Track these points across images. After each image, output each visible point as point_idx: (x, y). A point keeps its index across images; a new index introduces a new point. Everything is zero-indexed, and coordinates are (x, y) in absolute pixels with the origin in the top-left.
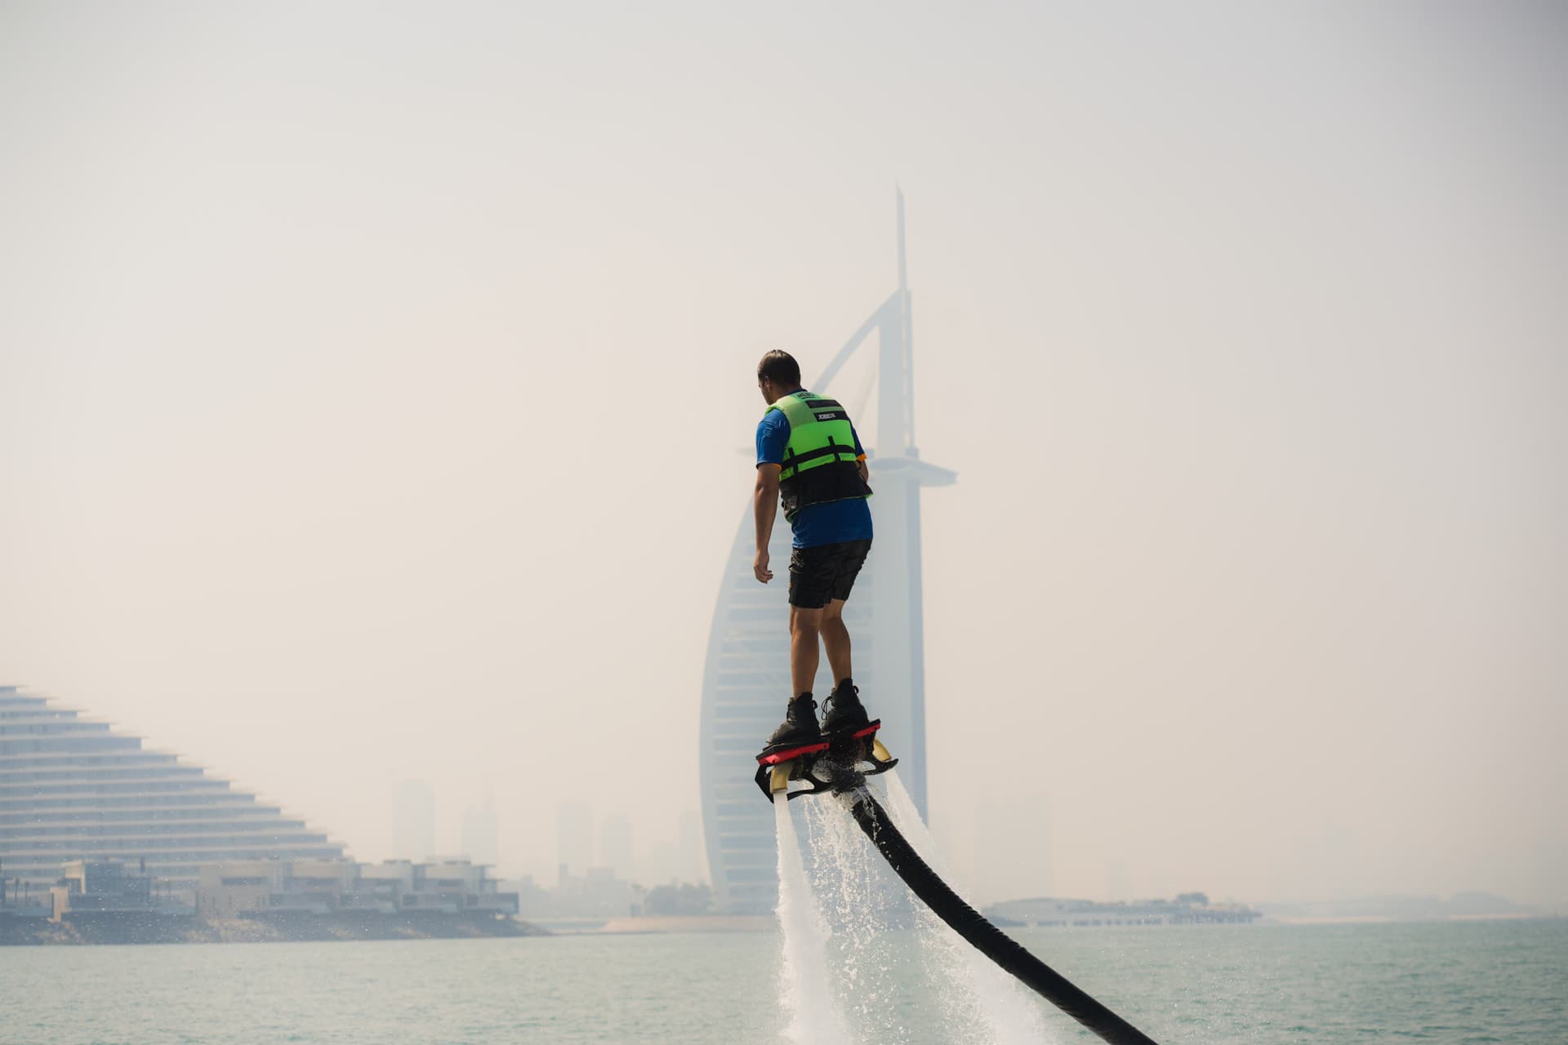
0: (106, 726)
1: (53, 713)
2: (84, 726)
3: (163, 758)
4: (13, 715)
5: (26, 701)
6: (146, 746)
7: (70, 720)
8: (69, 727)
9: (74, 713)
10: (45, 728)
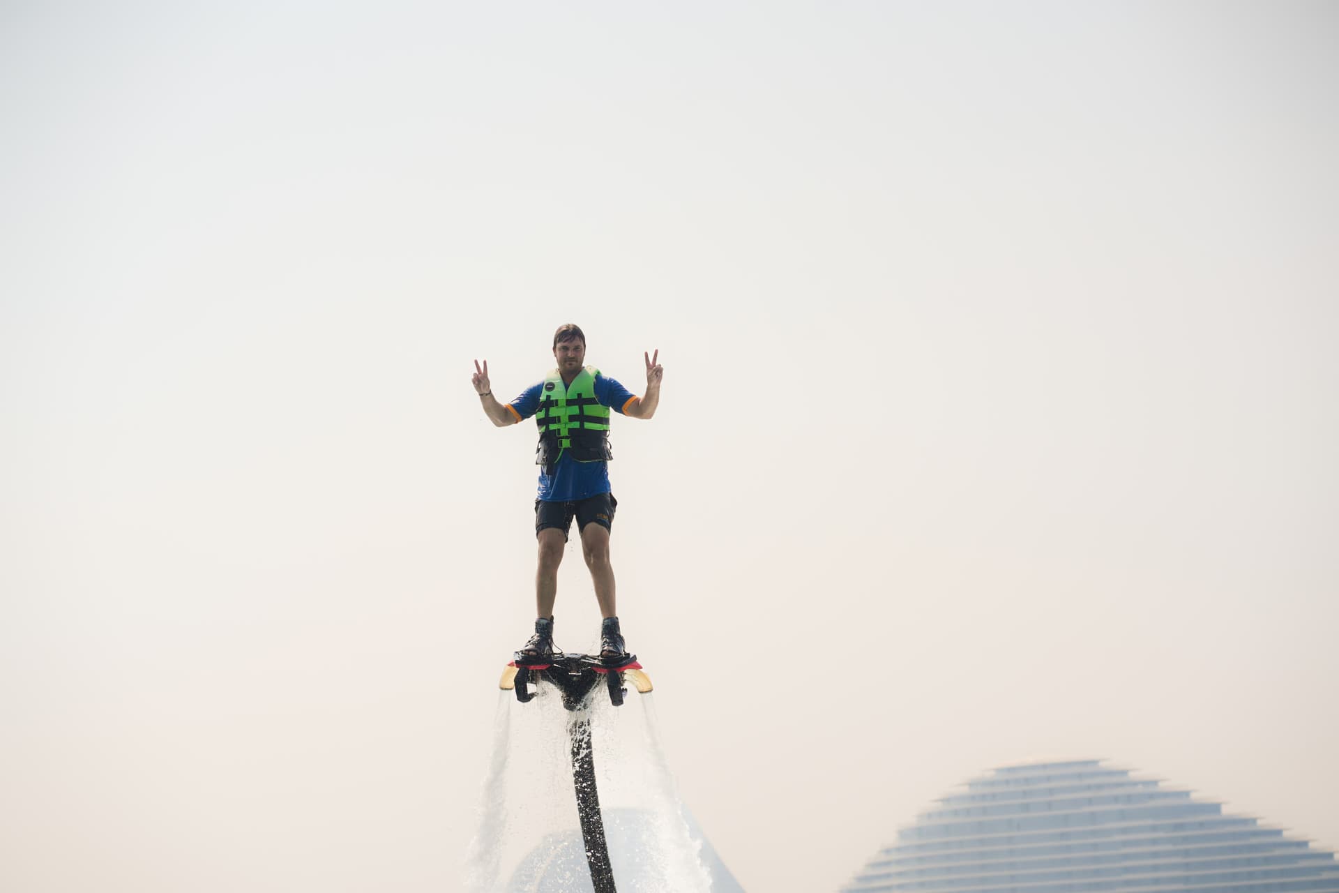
0: (1187, 794)
1: (1135, 784)
2: (1166, 795)
3: (1245, 821)
4: (1100, 787)
5: (1110, 773)
6: (1226, 811)
7: (1151, 789)
8: (1152, 796)
9: (1155, 783)
10: (1129, 798)
